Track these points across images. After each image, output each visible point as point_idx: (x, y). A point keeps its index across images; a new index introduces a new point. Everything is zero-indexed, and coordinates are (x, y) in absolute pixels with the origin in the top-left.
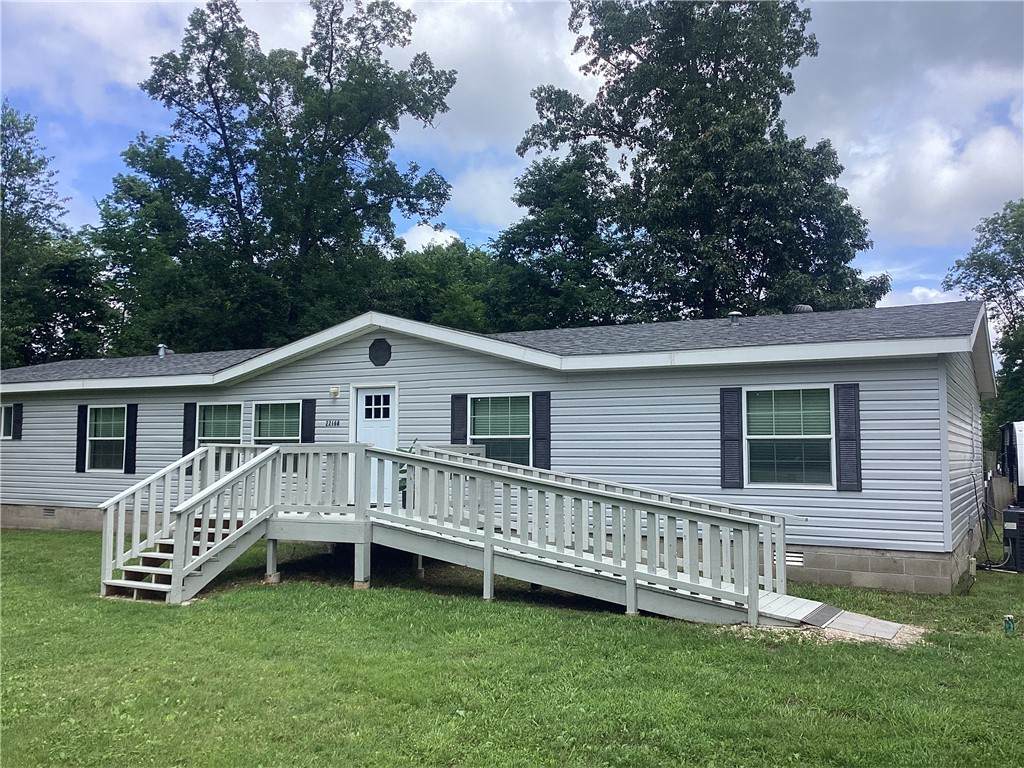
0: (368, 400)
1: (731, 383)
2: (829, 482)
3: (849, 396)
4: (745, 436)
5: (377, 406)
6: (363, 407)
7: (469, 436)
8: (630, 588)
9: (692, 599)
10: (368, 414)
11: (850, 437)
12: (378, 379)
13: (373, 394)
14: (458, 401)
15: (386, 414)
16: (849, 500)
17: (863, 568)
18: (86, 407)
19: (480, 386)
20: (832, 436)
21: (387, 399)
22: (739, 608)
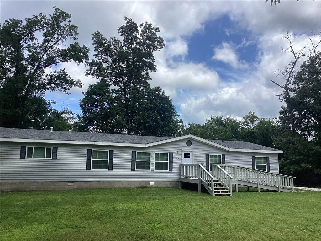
1: (253, 155)
3: (268, 158)
5: (187, 155)
6: (183, 155)
7: (209, 162)
8: (279, 188)
9: (283, 189)
13: (186, 152)
14: (207, 155)
15: (189, 157)
18: (91, 150)
19: (212, 152)
20: (266, 164)
22: (291, 189)
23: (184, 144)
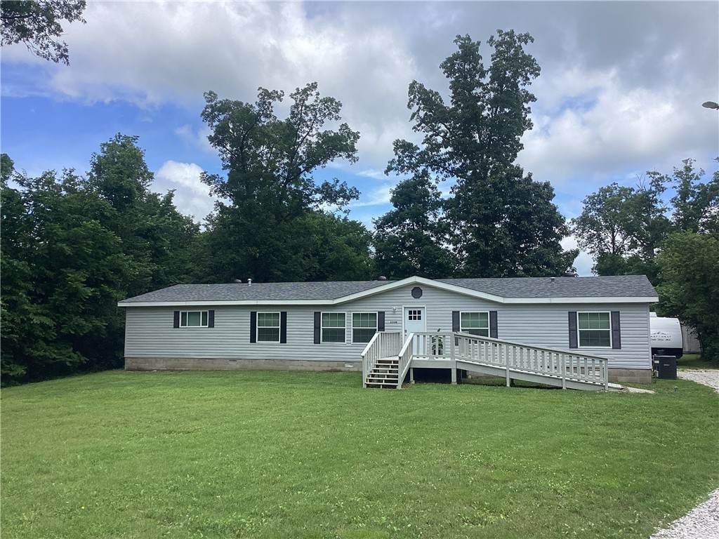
0: (410, 313)
1: (572, 310)
2: (610, 346)
3: (616, 315)
4: (578, 329)
5: (415, 315)
6: (408, 315)
7: (461, 328)
8: (564, 381)
9: (578, 382)
10: (410, 318)
11: (617, 330)
12: (415, 304)
13: (413, 310)
14: (455, 314)
15: (419, 318)
16: (616, 352)
17: (622, 375)
18: (256, 313)
19: (465, 308)
20: (610, 329)
21: (419, 312)
22: (602, 385)
23: (408, 295)
